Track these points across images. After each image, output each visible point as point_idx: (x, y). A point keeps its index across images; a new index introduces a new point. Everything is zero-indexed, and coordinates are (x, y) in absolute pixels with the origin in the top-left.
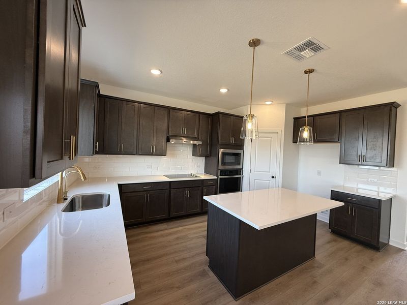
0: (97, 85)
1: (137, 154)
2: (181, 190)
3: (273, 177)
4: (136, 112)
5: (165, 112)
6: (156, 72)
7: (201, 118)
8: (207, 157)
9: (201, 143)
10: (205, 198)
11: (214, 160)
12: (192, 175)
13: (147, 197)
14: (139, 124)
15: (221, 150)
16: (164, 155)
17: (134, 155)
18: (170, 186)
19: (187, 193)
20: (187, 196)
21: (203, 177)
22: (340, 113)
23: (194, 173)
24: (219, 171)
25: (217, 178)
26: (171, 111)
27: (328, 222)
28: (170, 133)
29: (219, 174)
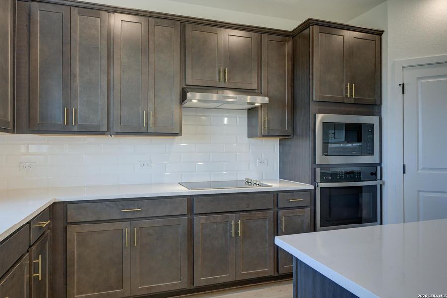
1: (109, 131)
2: (219, 217)
5: (173, 33)
7: (265, 41)
8: (285, 137)
10: (280, 241)
11: (301, 148)
12: (248, 183)
13: (132, 234)
15: (320, 117)
16: (176, 135)
17: (103, 133)
18: (190, 209)
19: (237, 225)
20: (237, 233)
21: (276, 185)
23: (254, 177)
24: (318, 170)
25: (312, 187)
26: (189, 27)
28: (189, 81)
29: (318, 179)
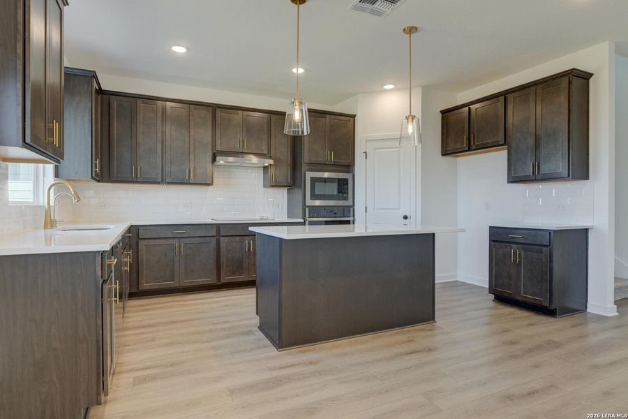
0: (94, 76)
1: (162, 181)
2: (238, 239)
3: (405, 218)
4: (160, 115)
5: (207, 114)
6: (180, 50)
8: (290, 188)
9: (271, 162)
11: (298, 193)
13: (180, 247)
14: (164, 133)
16: (209, 184)
17: (159, 183)
18: (218, 231)
20: (249, 249)
22: (505, 94)
24: (307, 209)
25: (303, 221)
26: (218, 111)
27: (488, 287)
28: (218, 148)
29: (307, 216)
